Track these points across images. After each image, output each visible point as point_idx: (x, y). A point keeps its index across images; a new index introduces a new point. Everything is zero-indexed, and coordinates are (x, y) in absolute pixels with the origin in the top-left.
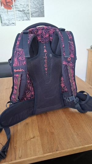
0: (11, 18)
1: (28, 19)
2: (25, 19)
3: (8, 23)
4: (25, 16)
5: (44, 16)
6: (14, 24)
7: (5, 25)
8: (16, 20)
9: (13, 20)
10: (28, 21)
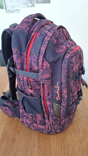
0: (15, 5)
1: (33, 6)
2: (29, 6)
3: (12, 10)
4: (30, 2)
5: (49, 2)
6: (18, 11)
7: (9, 12)
8: (20, 7)
9: (17, 6)
10: (33, 8)
